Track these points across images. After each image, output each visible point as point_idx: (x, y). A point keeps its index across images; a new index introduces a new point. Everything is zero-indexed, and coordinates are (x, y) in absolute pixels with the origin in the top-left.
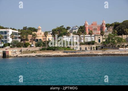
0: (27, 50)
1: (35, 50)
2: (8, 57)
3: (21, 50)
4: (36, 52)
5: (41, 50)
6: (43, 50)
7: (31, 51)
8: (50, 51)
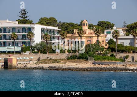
0: (48, 58)
1: (61, 59)
2: (11, 67)
3: (39, 58)
4: (60, 62)
5: (68, 59)
6: (71, 59)
7: (53, 60)
8: (81, 60)
